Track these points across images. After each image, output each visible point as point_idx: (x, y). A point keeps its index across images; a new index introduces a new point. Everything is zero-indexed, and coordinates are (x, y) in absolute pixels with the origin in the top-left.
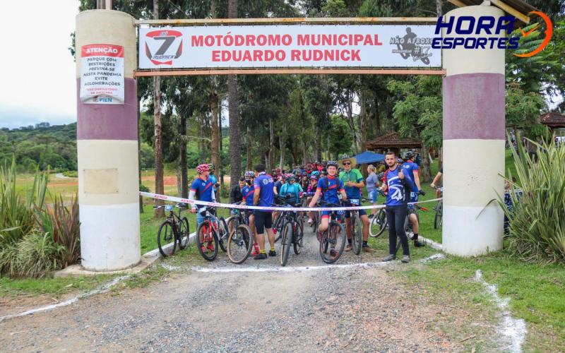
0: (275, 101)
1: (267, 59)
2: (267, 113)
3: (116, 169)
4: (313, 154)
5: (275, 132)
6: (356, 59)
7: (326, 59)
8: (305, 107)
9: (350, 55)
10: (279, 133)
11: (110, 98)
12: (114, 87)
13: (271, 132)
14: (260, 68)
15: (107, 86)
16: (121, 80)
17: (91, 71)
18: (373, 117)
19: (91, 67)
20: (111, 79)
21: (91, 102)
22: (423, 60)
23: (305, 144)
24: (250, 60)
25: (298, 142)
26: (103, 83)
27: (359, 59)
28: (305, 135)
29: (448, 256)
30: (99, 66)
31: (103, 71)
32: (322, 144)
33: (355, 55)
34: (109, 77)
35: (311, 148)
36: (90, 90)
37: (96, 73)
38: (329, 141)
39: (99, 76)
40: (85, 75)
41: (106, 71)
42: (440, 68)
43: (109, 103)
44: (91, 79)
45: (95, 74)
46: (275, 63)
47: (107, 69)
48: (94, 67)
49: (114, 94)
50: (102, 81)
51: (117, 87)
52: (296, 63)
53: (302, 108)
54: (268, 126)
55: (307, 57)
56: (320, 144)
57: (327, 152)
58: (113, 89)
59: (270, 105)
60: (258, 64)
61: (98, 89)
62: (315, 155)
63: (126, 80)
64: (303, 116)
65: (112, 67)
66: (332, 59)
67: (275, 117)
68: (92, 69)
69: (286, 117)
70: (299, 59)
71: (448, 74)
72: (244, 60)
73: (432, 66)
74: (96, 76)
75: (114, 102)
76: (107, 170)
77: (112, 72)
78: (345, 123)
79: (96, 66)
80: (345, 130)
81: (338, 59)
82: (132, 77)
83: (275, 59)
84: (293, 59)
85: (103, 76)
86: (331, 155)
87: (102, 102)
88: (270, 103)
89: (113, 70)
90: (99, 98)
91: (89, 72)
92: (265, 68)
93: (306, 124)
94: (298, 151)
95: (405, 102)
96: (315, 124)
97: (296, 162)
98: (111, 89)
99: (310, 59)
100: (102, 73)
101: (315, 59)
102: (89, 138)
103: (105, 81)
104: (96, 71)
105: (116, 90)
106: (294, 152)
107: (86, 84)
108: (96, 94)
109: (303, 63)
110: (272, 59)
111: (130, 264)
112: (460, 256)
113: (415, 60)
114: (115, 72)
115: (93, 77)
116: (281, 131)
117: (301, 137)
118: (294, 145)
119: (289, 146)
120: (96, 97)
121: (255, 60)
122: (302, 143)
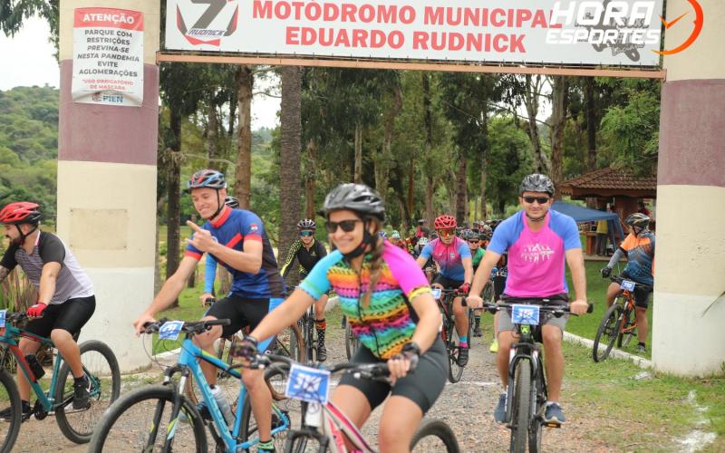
0: (371, 90)
1: (374, 45)
2: (354, 112)
3: (126, 211)
4: (447, 204)
5: (365, 152)
6: (517, 49)
7: (469, 49)
8: (434, 101)
9: (508, 43)
10: (374, 153)
11: (120, 96)
12: (128, 78)
13: (359, 151)
14: (362, 59)
15: (117, 77)
16: (138, 68)
17: (91, 51)
18: (584, 127)
19: (92, 44)
20: (124, 66)
21: (90, 101)
22: (629, 54)
23: (431, 179)
24: (347, 45)
25: (413, 175)
26: (111, 72)
27: (522, 50)
28: (429, 160)
29: (657, 375)
30: (104, 44)
31: (111, 52)
32: (468, 180)
33: (517, 44)
34: (120, 62)
35: (443, 190)
36: (89, 81)
37: (100, 56)
38: (484, 176)
39: (105, 60)
40: (80, 56)
41: (115, 53)
42: (659, 68)
43: (119, 104)
44: (91, 64)
45: (97, 56)
46: (386, 51)
47: (116, 49)
48: (96, 44)
49: (128, 90)
50: (109, 68)
51: (132, 79)
52: (421, 54)
53: (427, 103)
54: (351, 137)
55: (439, 43)
56: (462, 181)
57: (479, 199)
58: (126, 83)
59: (361, 97)
60: (359, 51)
61: (102, 81)
62: (450, 206)
63: (147, 69)
64: (428, 120)
65: (126, 46)
66: (479, 48)
67: (369, 120)
68: (94, 48)
69: (391, 121)
70: (425, 47)
71: (670, 78)
72: (337, 45)
73: (643, 64)
74: (100, 59)
75: (126, 103)
76: (110, 212)
77: (125, 54)
78: (522, 136)
79: (100, 44)
80: (521, 153)
81: (488, 49)
82: (154, 63)
83: (387, 44)
84: (415, 47)
85: (109, 60)
86: (489, 207)
87: (107, 102)
88: (361, 93)
89: (127, 50)
90: (102, 95)
91: (87, 52)
92: (370, 59)
93: (434, 137)
94: (415, 196)
95: (627, 108)
96: (453, 138)
97: (408, 218)
98: (122, 82)
99: (443, 47)
100: (109, 56)
101: (452, 48)
102: (84, 159)
103: (113, 69)
104: (100, 52)
105: (130, 83)
106: (406, 196)
107: (81, 72)
108: (98, 89)
109: (431, 54)
110: (381, 45)
111: (138, 367)
112: (676, 375)
113: (614, 54)
114: (129, 55)
115: (96, 60)
116: (379, 150)
117: (422, 166)
118: (405, 181)
119: (395, 184)
120: (97, 94)
121: (355, 45)
122: (424, 178)
